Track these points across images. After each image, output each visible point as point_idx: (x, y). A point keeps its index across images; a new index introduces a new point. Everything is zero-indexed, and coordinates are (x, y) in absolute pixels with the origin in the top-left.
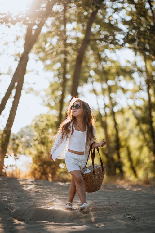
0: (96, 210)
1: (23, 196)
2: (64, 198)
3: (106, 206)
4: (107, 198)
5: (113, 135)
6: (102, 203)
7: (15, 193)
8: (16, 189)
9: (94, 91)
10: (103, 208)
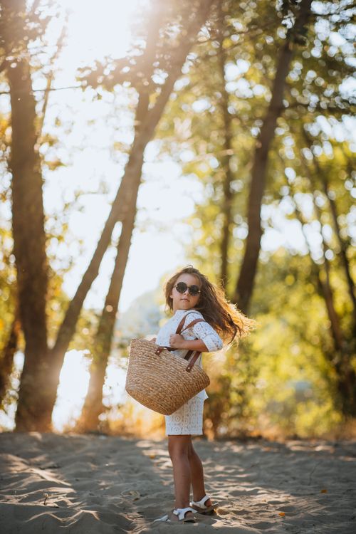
0: (322, 522)
1: (154, 491)
2: (248, 490)
3: (345, 508)
4: (346, 486)
5: (345, 313)
6: (336, 501)
7: (135, 485)
8: (137, 472)
9: (297, 214)
10: (338, 516)
